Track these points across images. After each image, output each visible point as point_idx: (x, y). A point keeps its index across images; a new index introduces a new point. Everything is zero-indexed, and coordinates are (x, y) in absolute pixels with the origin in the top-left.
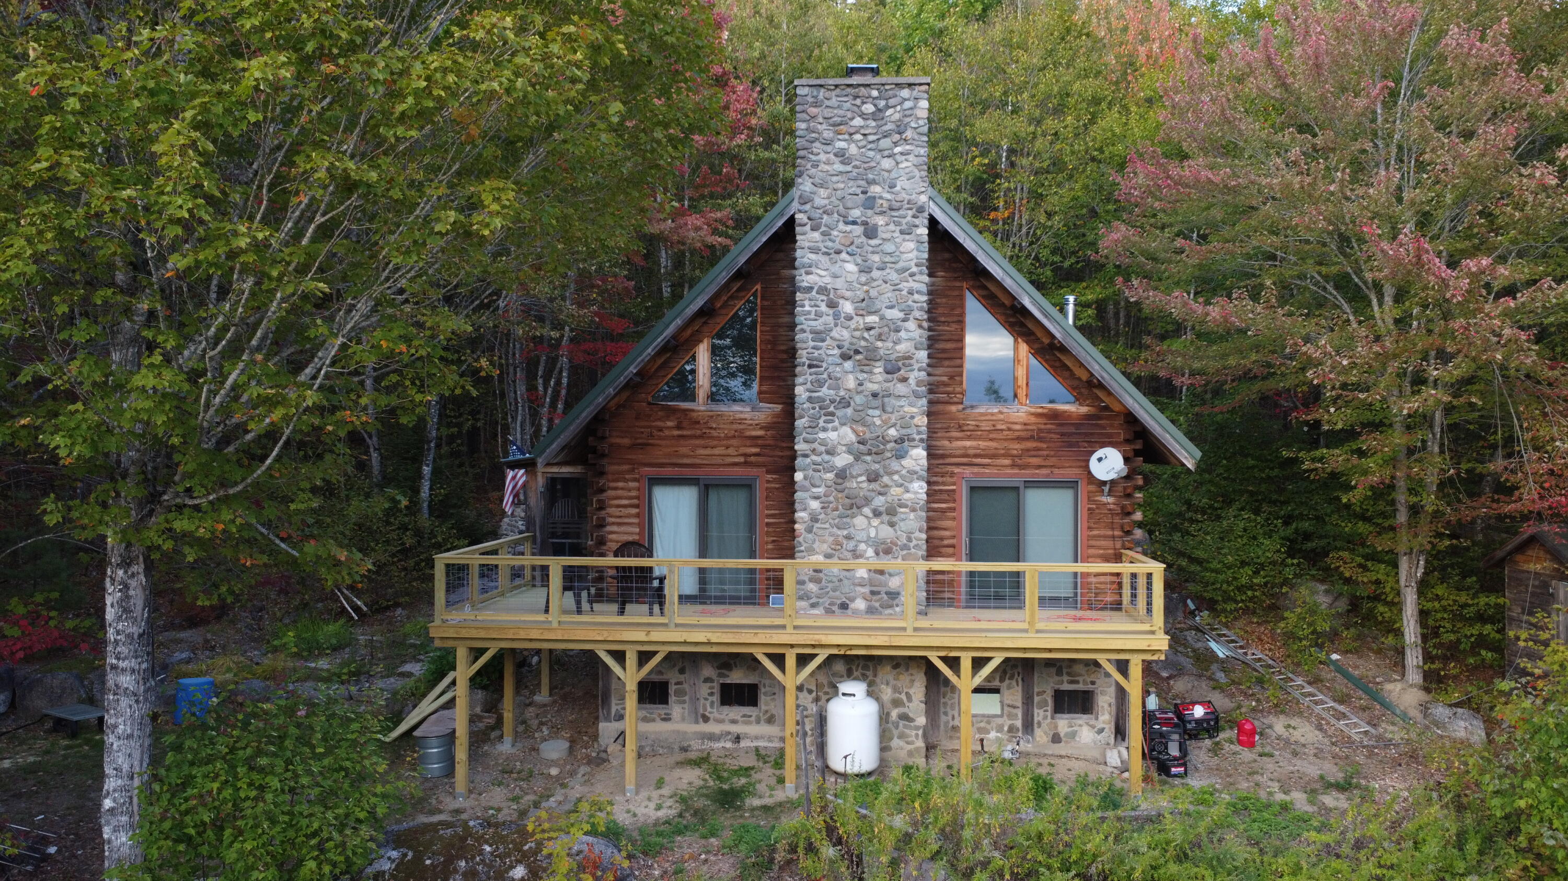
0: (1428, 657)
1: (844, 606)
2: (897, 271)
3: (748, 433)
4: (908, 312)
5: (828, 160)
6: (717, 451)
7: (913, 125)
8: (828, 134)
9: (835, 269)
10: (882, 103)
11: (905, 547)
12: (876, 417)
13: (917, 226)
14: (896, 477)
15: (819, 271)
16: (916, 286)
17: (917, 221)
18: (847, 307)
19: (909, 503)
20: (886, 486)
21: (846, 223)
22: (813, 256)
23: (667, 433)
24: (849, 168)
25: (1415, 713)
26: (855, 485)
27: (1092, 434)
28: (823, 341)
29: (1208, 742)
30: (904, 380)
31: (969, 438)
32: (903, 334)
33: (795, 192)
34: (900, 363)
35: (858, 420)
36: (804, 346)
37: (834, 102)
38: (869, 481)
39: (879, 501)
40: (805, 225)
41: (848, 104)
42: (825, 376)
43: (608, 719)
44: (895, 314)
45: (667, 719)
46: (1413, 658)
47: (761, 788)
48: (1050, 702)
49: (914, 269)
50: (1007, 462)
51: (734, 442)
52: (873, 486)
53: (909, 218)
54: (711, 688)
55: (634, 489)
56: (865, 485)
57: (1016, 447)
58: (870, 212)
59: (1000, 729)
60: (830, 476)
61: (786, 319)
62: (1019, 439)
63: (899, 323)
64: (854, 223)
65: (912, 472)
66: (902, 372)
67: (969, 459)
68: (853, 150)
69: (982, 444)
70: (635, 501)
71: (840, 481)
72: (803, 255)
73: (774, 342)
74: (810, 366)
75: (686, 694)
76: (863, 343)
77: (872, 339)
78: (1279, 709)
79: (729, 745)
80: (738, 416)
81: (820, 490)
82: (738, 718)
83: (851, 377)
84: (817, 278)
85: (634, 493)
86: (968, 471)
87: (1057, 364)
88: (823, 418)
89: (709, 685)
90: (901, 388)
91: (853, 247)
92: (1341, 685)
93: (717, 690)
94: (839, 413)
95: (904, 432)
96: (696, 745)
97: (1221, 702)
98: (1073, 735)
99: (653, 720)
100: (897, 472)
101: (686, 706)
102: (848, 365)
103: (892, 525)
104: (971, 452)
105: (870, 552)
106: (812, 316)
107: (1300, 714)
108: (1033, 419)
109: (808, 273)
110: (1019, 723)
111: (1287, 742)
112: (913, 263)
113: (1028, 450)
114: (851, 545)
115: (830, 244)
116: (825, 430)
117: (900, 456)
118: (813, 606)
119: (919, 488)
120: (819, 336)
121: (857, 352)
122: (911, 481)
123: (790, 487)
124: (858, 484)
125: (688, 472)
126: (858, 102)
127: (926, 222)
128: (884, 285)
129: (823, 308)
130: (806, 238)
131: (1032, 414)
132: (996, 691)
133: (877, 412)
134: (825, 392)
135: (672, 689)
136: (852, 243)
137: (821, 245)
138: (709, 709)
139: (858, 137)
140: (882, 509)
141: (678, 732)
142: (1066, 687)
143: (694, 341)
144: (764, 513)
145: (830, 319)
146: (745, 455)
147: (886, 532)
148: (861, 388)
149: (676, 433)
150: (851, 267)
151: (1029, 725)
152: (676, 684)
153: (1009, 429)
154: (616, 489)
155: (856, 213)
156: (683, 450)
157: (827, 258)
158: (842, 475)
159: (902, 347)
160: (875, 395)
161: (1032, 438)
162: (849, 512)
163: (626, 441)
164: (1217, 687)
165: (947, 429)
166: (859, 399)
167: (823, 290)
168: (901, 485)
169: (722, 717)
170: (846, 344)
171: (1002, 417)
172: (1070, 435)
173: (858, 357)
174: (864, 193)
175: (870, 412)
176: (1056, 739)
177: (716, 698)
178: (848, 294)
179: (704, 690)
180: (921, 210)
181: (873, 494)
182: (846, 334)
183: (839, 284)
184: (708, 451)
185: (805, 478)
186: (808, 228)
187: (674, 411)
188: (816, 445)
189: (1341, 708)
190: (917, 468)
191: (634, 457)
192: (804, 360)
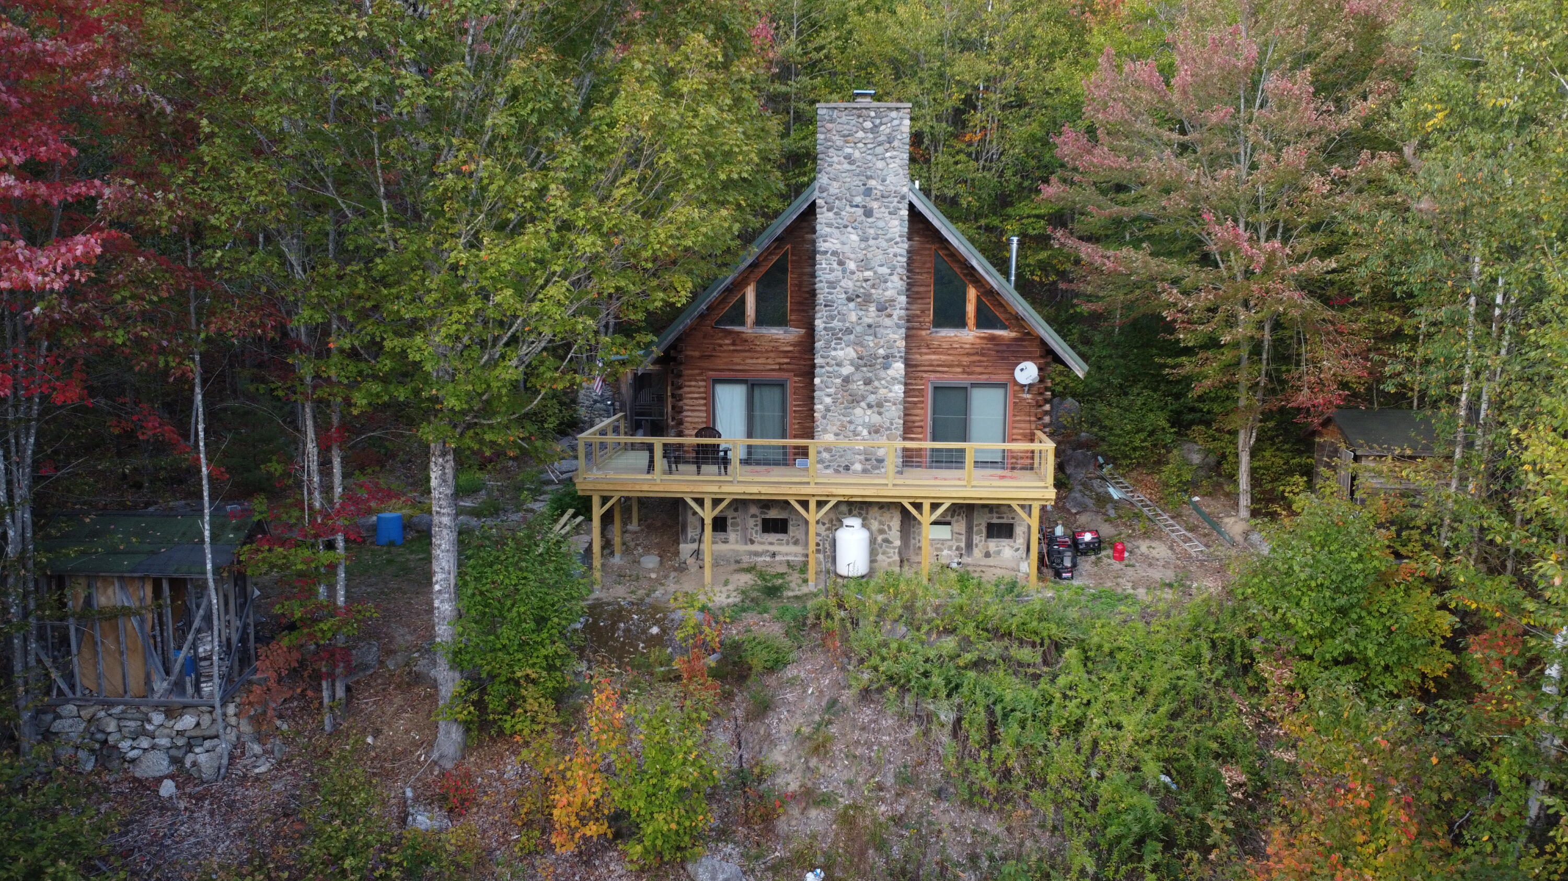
0: (1254, 500)
1: (847, 468)
2: (886, 240)
3: (782, 349)
4: (893, 269)
5: (839, 161)
6: (760, 361)
7: (899, 137)
8: (839, 143)
9: (844, 238)
10: (877, 121)
11: (889, 429)
12: (870, 341)
13: (900, 209)
14: (883, 382)
15: (832, 240)
16: (898, 251)
17: (900, 206)
18: (852, 265)
19: (892, 399)
20: (877, 388)
21: (852, 206)
22: (828, 229)
23: (725, 348)
24: (854, 167)
25: (1239, 539)
26: (855, 387)
27: (1018, 351)
28: (835, 288)
29: (1093, 557)
30: (890, 316)
31: (934, 353)
32: (889, 284)
33: (817, 184)
34: (887, 304)
35: (859, 343)
36: (822, 291)
37: (844, 119)
38: (865, 384)
39: (872, 398)
40: (823, 207)
41: (854, 122)
42: (836, 313)
43: (685, 542)
44: (884, 270)
45: (726, 541)
46: (1245, 501)
47: (793, 585)
48: (984, 531)
49: (898, 239)
50: (959, 370)
51: (772, 355)
52: (869, 388)
53: (895, 203)
54: (756, 521)
55: (702, 386)
56: (862, 387)
57: (966, 360)
58: (868, 199)
59: (950, 548)
60: (839, 381)
61: (808, 270)
62: (968, 354)
63: (887, 277)
64: (857, 206)
65: (894, 379)
66: (888, 310)
67: (933, 368)
68: (857, 154)
69: (943, 357)
70: (703, 395)
71: (845, 384)
72: (820, 229)
73: (800, 286)
74: (826, 306)
75: (738, 525)
76: (862, 290)
77: (868, 288)
78: (1146, 535)
79: (768, 559)
80: (775, 337)
81: (832, 391)
82: (774, 541)
83: (853, 313)
84: (831, 245)
85: (702, 390)
86: (932, 376)
88: (834, 341)
89: (754, 519)
90: (887, 322)
91: (856, 223)
92: (1194, 519)
93: (760, 523)
94: (845, 338)
95: (889, 351)
96: (746, 559)
97: (1107, 530)
98: (998, 553)
99: (717, 543)
100: (884, 379)
101: (738, 533)
102: (852, 305)
103: (880, 414)
104: (935, 363)
105: (865, 432)
106: (827, 271)
107: (1160, 538)
108: (978, 341)
109: (824, 241)
110: (963, 545)
111: (1147, 557)
112: (897, 235)
113: (974, 362)
114: (852, 427)
115: (840, 221)
116: (835, 349)
117: (886, 367)
118: (827, 467)
119: (899, 389)
120: (832, 285)
121: (858, 296)
122: (894, 384)
123: (811, 388)
124: (858, 386)
125: (740, 376)
126: (861, 120)
127: (907, 206)
128: (877, 250)
129: (835, 265)
130: (823, 217)
131: (977, 337)
132: (949, 523)
133: (871, 338)
134: (835, 323)
135: (729, 522)
136: (855, 221)
137: (834, 221)
138: (754, 535)
139: (860, 145)
140: (874, 403)
141: (734, 550)
142: (995, 521)
143: (744, 285)
144: (793, 403)
145: (840, 274)
146: (779, 364)
147: (876, 419)
148: (860, 321)
149: (731, 348)
150: (854, 237)
151: (969, 546)
152: (733, 520)
153: (961, 348)
154: (690, 386)
155: (858, 199)
156: (737, 360)
157: (838, 231)
158: (846, 380)
159: (889, 294)
160: (870, 326)
161: (977, 353)
162: (851, 405)
163: (697, 354)
164: (1108, 520)
165: (919, 347)
166: (859, 329)
167: (835, 253)
168: (887, 387)
169: (763, 540)
170: (851, 291)
171: (956, 339)
172: (1003, 352)
173: (859, 300)
174: (864, 185)
175: (866, 337)
176: (987, 555)
177: (759, 528)
178: (852, 256)
179: (751, 522)
180: (903, 198)
181: (867, 393)
182: (850, 284)
183: (846, 249)
184: (754, 361)
185: (822, 382)
186: (825, 209)
187: (730, 333)
188: (829, 360)
189: (1189, 535)
190: (898, 376)
191: (702, 364)
192: (821, 301)
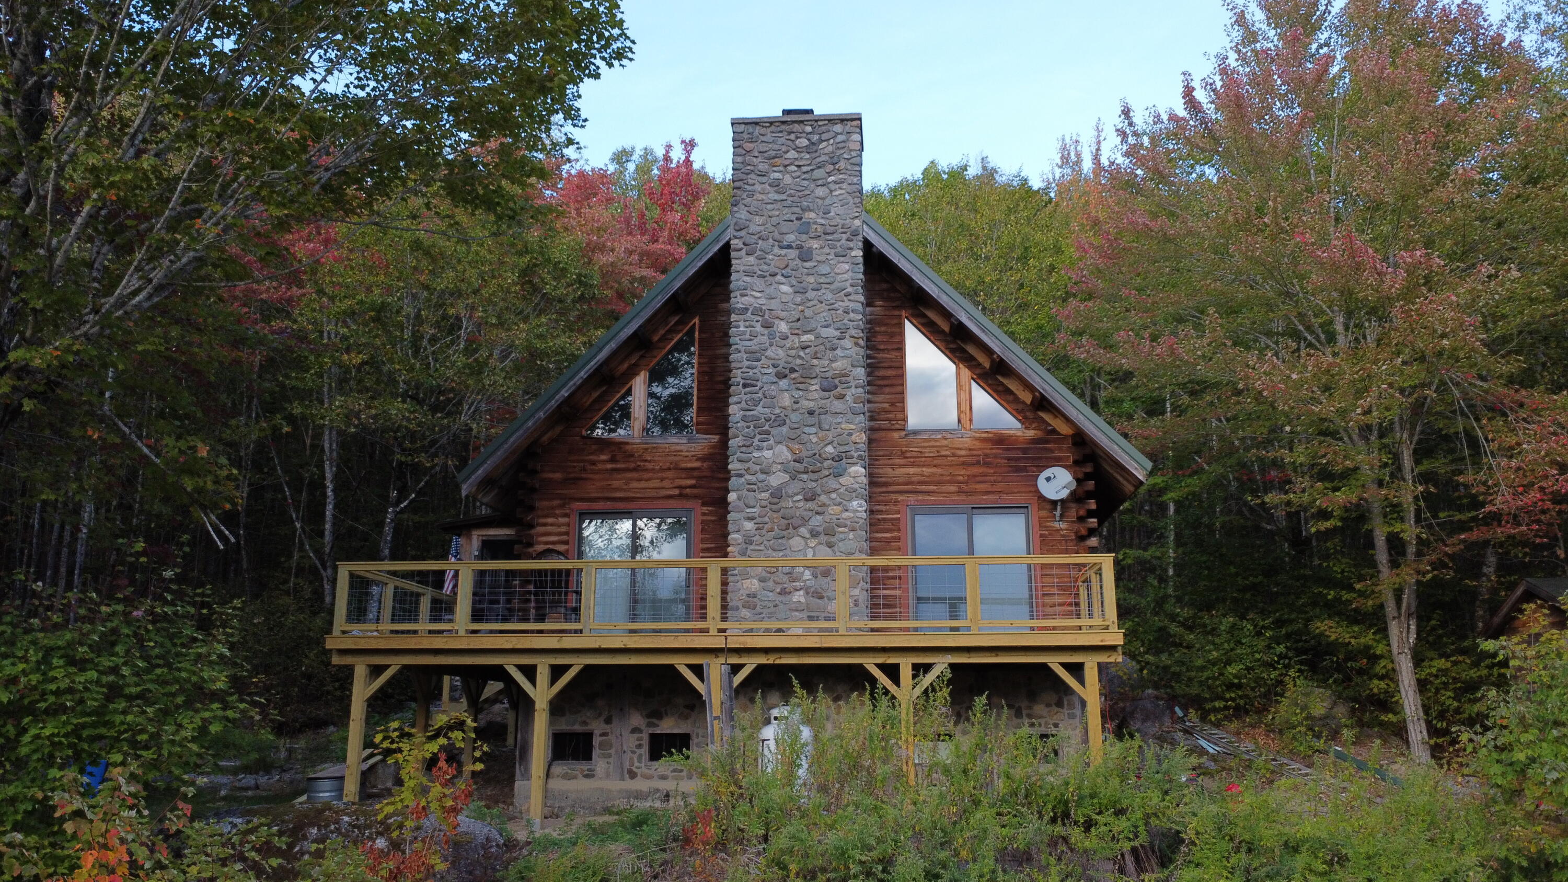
0: (1433, 731)
2: (832, 291)
3: (684, 465)
4: (843, 332)
5: (763, 189)
6: (652, 484)
7: (846, 156)
8: (762, 167)
9: (770, 291)
10: (815, 138)
12: (812, 435)
13: (851, 249)
14: (834, 496)
15: (754, 293)
16: (852, 305)
17: (851, 244)
18: (782, 327)
19: (849, 523)
20: (824, 505)
21: (781, 247)
22: (748, 279)
23: (600, 466)
24: (784, 197)
26: (791, 504)
27: (1040, 458)
28: (759, 360)
30: (841, 397)
31: (913, 465)
32: (839, 352)
33: (731, 220)
34: (837, 381)
35: (795, 438)
36: (739, 365)
37: (769, 137)
38: (806, 500)
39: (817, 521)
40: (740, 250)
41: (783, 140)
42: (760, 395)
43: (525, 777)
44: (831, 332)
45: (590, 775)
46: (1417, 733)
49: (850, 289)
50: (953, 488)
51: (670, 474)
52: (809, 505)
53: (843, 241)
54: (638, 739)
55: (563, 525)
56: (801, 504)
57: (962, 473)
58: (804, 237)
61: (723, 351)
62: (964, 464)
63: (835, 341)
64: (789, 247)
65: (851, 491)
66: (839, 389)
67: (913, 486)
68: (788, 179)
69: (927, 471)
70: (565, 538)
71: (776, 500)
72: (737, 279)
73: (711, 373)
74: (745, 386)
75: (611, 746)
76: (799, 361)
77: (807, 358)
79: (658, 804)
80: (673, 448)
81: (756, 511)
82: (668, 773)
83: (786, 394)
84: (752, 300)
85: (563, 529)
86: (912, 498)
87: (1000, 388)
88: (758, 437)
89: (636, 735)
90: (838, 406)
91: (788, 270)
93: (646, 741)
94: (773, 431)
95: (842, 449)
96: (620, 804)
99: (575, 777)
100: (835, 491)
101: (611, 760)
102: (783, 383)
103: (830, 545)
104: (915, 479)
105: (807, 574)
106: (748, 337)
108: (978, 445)
109: (742, 295)
112: (848, 284)
113: (974, 476)
115: (765, 267)
116: (759, 449)
117: (838, 474)
119: (859, 506)
120: (754, 355)
121: (793, 370)
122: (850, 500)
123: (723, 510)
124: (795, 503)
125: (623, 505)
126: (792, 137)
127: (860, 245)
128: (819, 305)
129: (758, 328)
130: (740, 263)
131: (976, 439)
133: (814, 430)
134: (759, 410)
135: (596, 741)
136: (787, 266)
137: (756, 269)
138: (636, 764)
139: (793, 168)
140: (821, 529)
141: (602, 790)
143: (632, 373)
145: (765, 339)
146: (680, 487)
147: (824, 553)
148: (796, 406)
149: (609, 466)
150: (786, 289)
152: (601, 735)
153: (954, 455)
154: (545, 525)
155: (791, 238)
156: (616, 484)
157: (762, 280)
158: (777, 495)
159: (839, 365)
160: (811, 413)
161: (978, 462)
162: (785, 533)
163: (558, 476)
165: (890, 456)
166: (794, 417)
167: (758, 312)
168: (840, 504)
169: (650, 772)
170: (782, 363)
171: (945, 442)
172: (1018, 459)
173: (793, 376)
174: (799, 219)
175: (807, 430)
177: (645, 751)
178: (783, 314)
179: (630, 741)
180: (855, 234)
181: (810, 514)
182: (781, 354)
183: (774, 304)
184: (642, 484)
185: (739, 499)
186: (743, 252)
187: (609, 444)
188: (750, 464)
190: (856, 486)
191: (565, 492)
192: (739, 379)
